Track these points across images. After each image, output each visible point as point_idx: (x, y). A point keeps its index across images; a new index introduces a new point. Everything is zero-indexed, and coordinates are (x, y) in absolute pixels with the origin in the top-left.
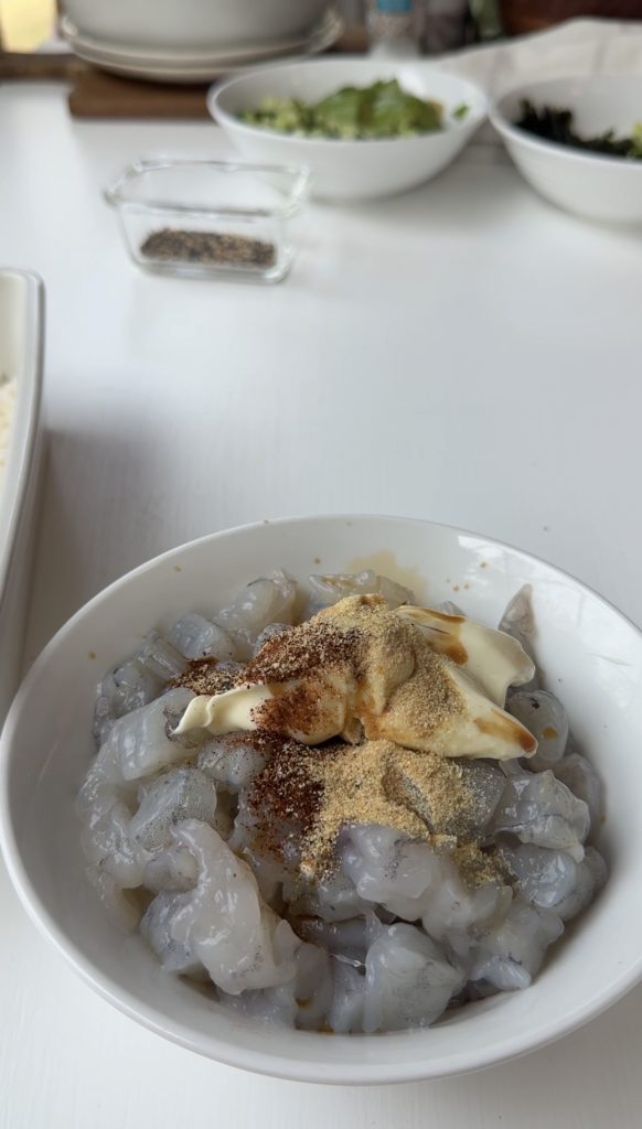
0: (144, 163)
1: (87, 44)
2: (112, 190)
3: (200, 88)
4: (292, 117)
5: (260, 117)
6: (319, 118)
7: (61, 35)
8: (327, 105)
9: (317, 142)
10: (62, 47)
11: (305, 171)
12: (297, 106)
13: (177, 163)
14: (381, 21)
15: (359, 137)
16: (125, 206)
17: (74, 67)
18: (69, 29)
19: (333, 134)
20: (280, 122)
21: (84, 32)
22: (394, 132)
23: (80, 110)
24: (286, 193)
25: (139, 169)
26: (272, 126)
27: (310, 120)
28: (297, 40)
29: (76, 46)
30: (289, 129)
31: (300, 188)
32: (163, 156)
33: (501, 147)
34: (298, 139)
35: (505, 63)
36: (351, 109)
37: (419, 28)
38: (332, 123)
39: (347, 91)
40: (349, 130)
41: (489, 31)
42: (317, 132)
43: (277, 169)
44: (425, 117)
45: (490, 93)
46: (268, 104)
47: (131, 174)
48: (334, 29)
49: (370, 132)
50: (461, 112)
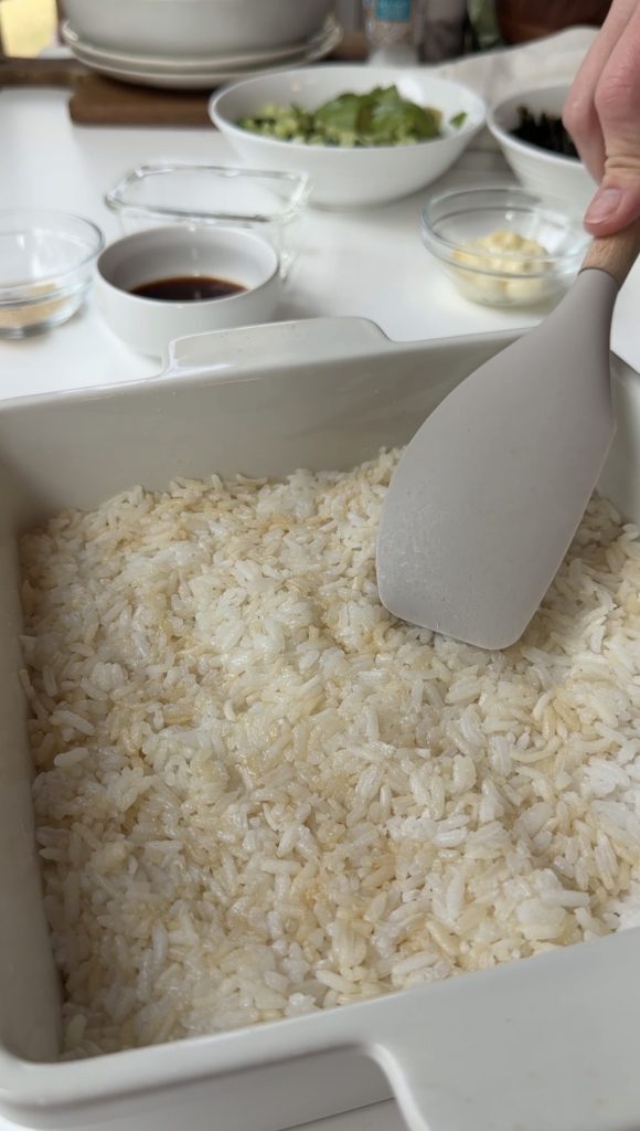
0: (145, 168)
1: (89, 49)
2: (112, 195)
3: (203, 94)
4: (292, 124)
5: (260, 124)
6: (318, 124)
7: (62, 40)
8: (326, 111)
9: (317, 149)
10: (65, 52)
11: (305, 177)
12: (297, 112)
13: (178, 168)
14: (380, 28)
15: (358, 144)
16: (125, 211)
17: (75, 72)
18: (70, 35)
19: (333, 142)
20: (279, 128)
21: (84, 38)
22: (392, 140)
23: (81, 116)
24: (285, 199)
25: (140, 173)
26: (272, 133)
27: (309, 127)
28: (297, 48)
29: (76, 51)
30: (289, 137)
31: (298, 196)
32: (166, 162)
33: (499, 153)
34: (297, 144)
35: (502, 70)
36: (350, 116)
37: (417, 37)
38: (331, 130)
39: (346, 98)
40: (348, 137)
41: (486, 38)
42: (316, 138)
43: (277, 175)
44: (423, 124)
45: (488, 100)
46: (269, 111)
47: (132, 178)
48: (333, 37)
49: (369, 138)
50: (459, 119)
